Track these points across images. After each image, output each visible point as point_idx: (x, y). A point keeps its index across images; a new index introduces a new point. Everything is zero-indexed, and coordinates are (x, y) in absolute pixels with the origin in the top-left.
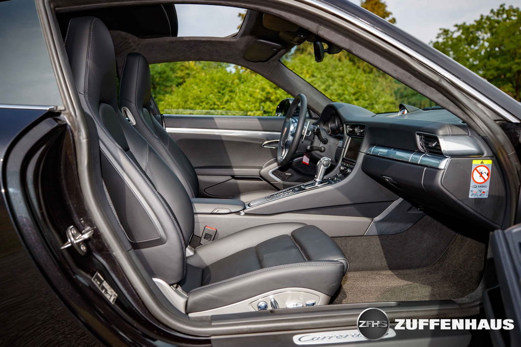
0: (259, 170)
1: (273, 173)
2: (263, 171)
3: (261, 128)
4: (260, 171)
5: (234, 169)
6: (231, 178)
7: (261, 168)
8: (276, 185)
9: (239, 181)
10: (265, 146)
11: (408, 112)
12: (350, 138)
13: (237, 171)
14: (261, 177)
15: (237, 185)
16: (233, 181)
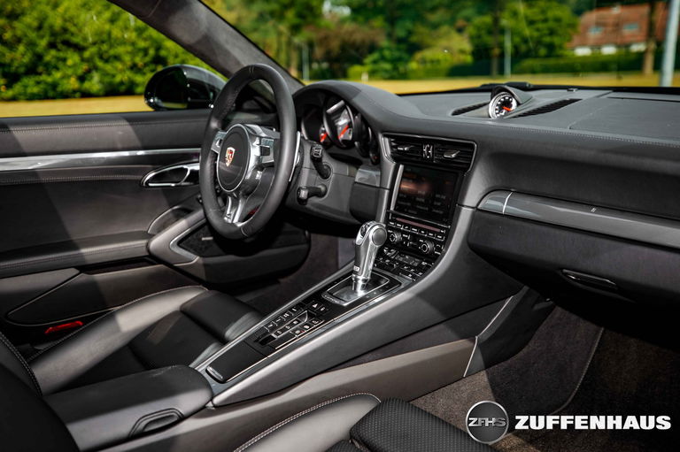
0: (144, 242)
1: (180, 243)
2: (156, 242)
3: (138, 143)
4: (147, 245)
5: (84, 251)
6: (77, 272)
7: (150, 236)
8: (188, 270)
9: (99, 277)
10: (150, 185)
11: (518, 104)
12: (401, 167)
13: (90, 252)
14: (151, 258)
15: (94, 284)
16: (84, 277)
